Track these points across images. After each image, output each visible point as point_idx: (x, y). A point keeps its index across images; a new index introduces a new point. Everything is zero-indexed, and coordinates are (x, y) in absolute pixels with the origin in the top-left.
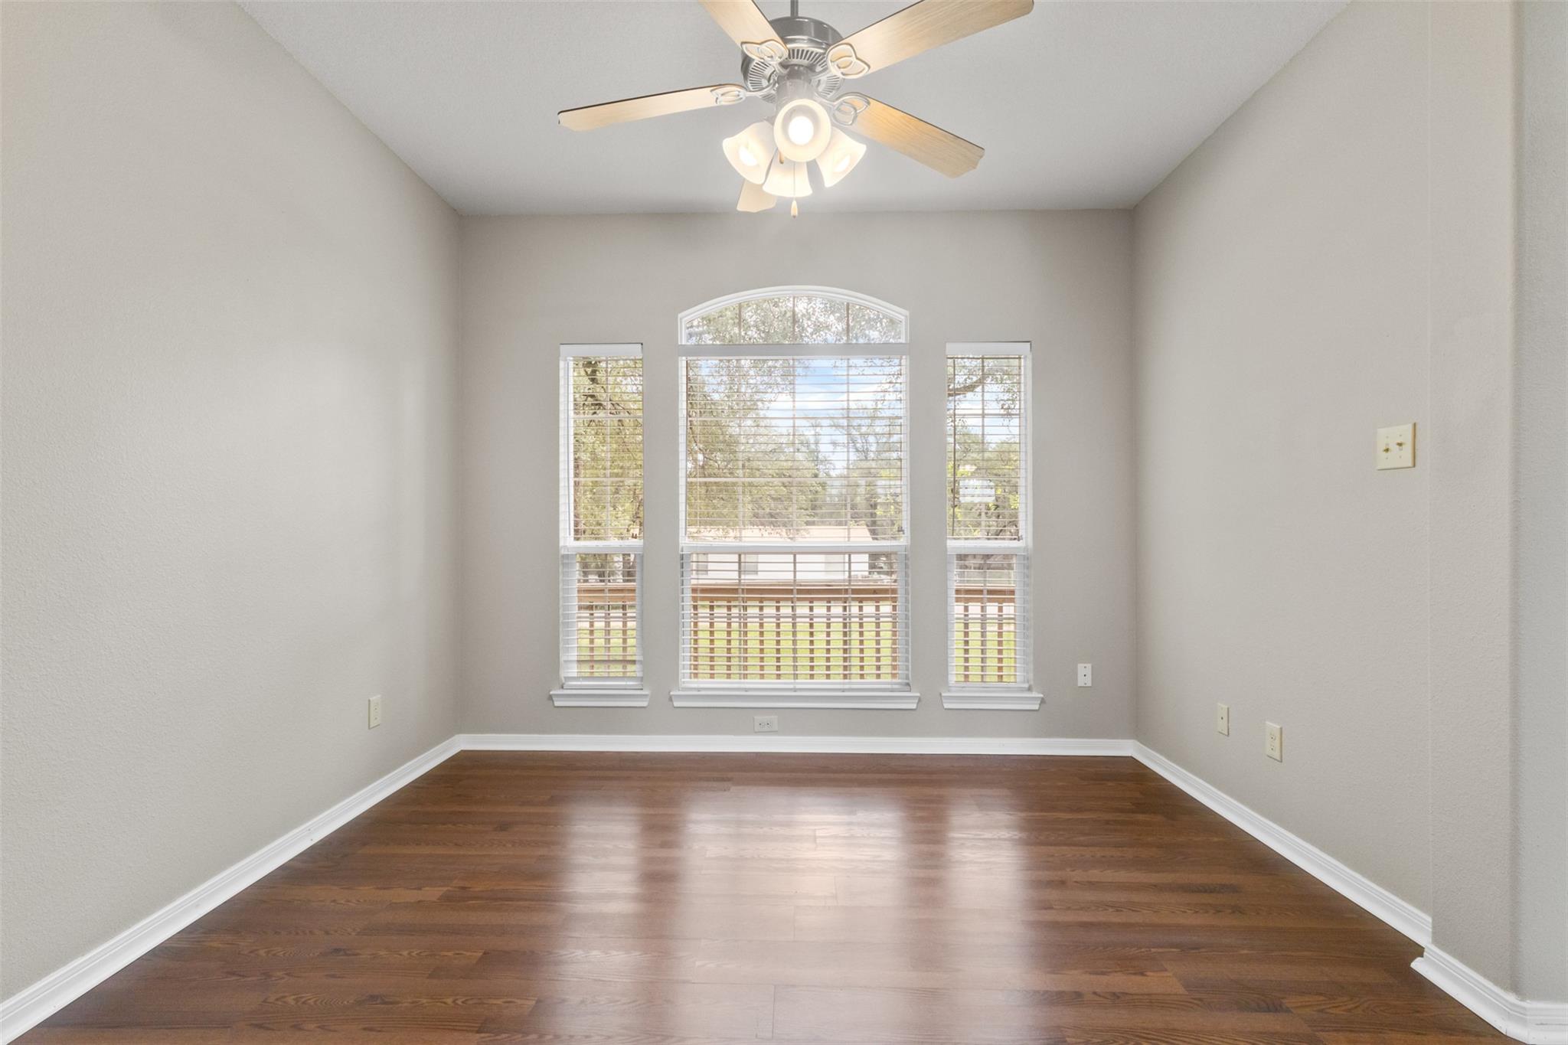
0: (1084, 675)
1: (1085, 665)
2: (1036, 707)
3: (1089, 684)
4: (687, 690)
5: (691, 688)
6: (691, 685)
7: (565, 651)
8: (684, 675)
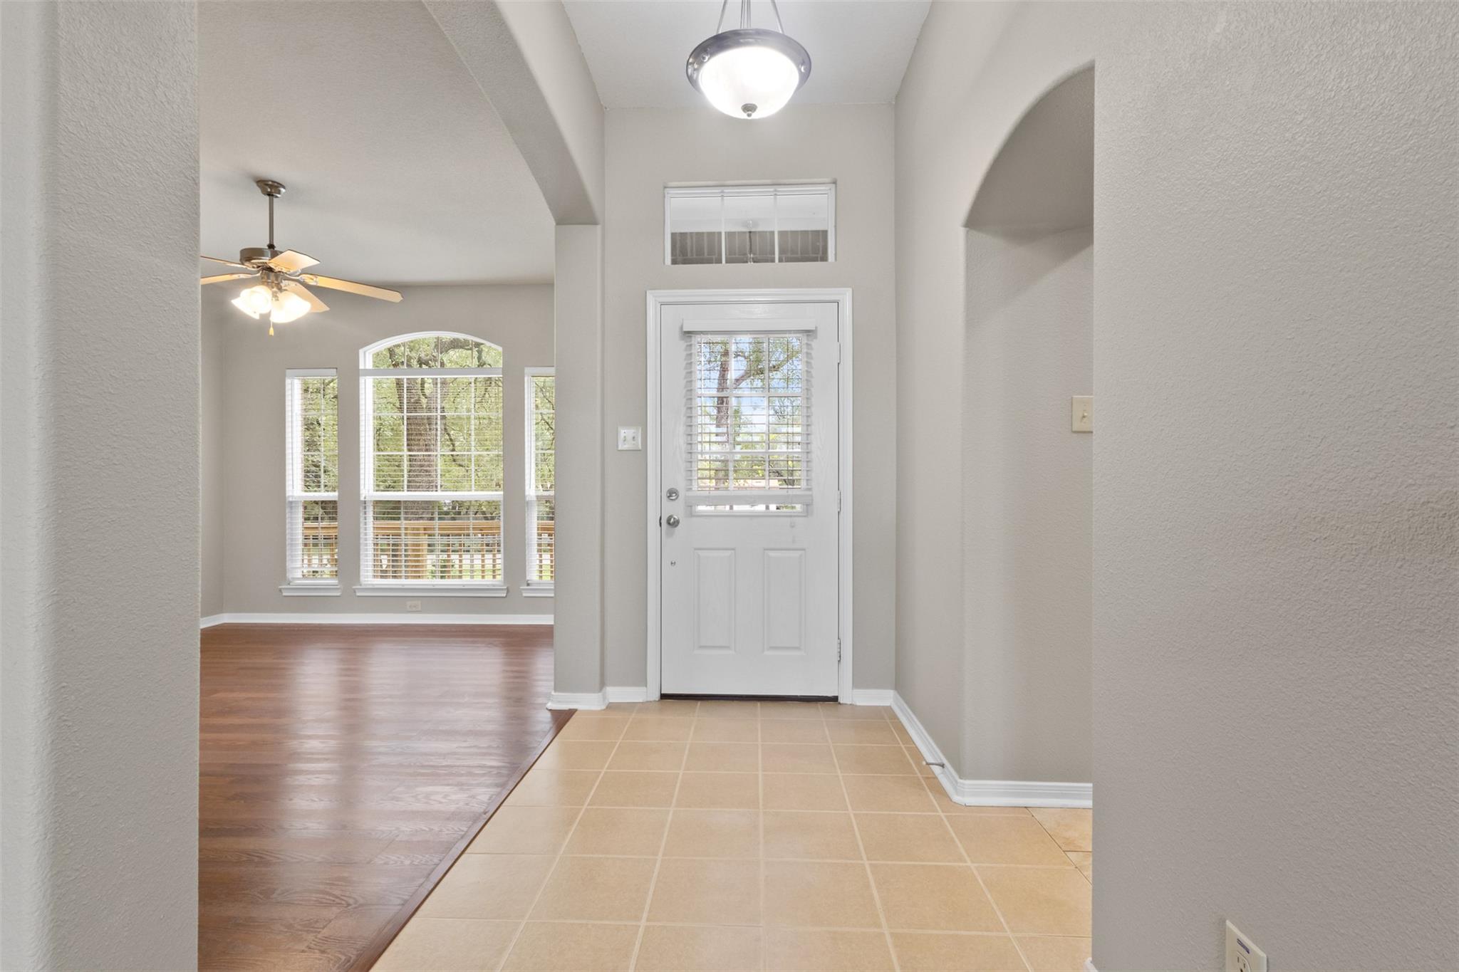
4: (365, 585)
5: (369, 585)
6: (369, 583)
7: (292, 562)
8: (367, 577)
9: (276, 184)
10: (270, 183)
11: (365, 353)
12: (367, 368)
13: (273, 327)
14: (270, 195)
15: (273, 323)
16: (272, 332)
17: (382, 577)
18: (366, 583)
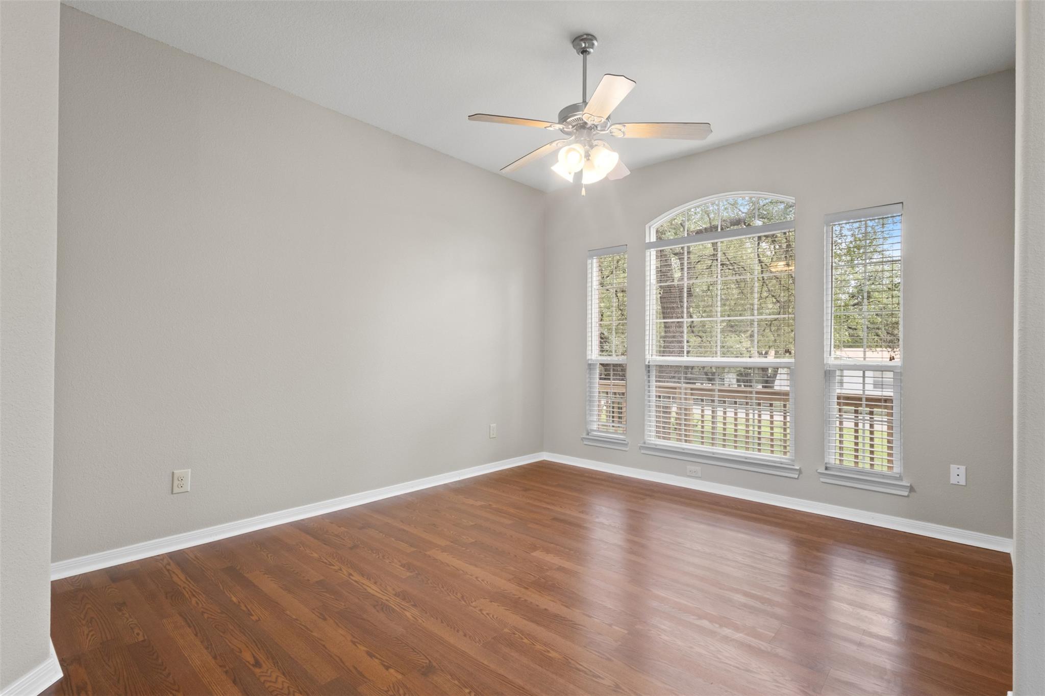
0: (958, 474)
1: (959, 466)
2: (906, 494)
3: (963, 482)
4: (649, 444)
5: (652, 444)
6: (653, 442)
7: (590, 416)
8: (650, 436)
9: (590, 37)
10: (585, 36)
11: (650, 227)
12: (652, 241)
13: (585, 187)
14: (584, 52)
15: (585, 185)
16: (583, 193)
17: (664, 438)
18: (649, 442)
